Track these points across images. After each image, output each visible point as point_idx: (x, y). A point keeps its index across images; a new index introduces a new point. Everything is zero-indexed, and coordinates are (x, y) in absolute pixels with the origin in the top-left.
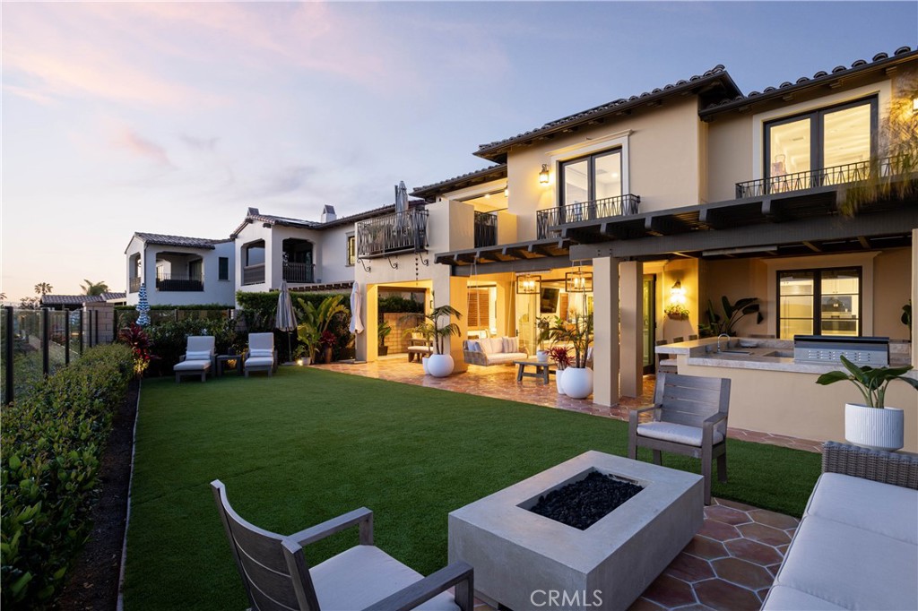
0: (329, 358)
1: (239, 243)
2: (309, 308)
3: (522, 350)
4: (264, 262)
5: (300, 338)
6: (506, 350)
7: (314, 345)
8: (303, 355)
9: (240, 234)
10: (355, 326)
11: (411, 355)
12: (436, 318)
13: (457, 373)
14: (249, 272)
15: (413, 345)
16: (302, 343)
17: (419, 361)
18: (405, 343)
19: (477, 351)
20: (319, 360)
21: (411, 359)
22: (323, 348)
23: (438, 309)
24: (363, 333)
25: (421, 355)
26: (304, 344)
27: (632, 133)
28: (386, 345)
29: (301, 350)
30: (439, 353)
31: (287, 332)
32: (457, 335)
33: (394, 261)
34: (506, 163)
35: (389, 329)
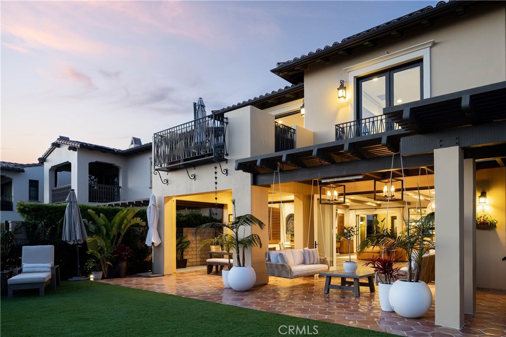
0: (123, 272)
1: (47, 166)
2: (102, 219)
3: (323, 262)
4: (71, 183)
5: (90, 251)
6: (308, 262)
7: (107, 259)
8: (95, 270)
9: (48, 158)
10: (152, 238)
11: (210, 266)
12: (237, 228)
13: (258, 286)
14: (56, 193)
15: (211, 258)
16: (92, 256)
17: (218, 273)
18: (204, 256)
19: (280, 263)
20: (113, 273)
21: (210, 271)
22: (116, 261)
23: (239, 218)
24: (160, 246)
25: (219, 267)
26: (95, 258)
27: (434, 44)
28: (185, 257)
29: (91, 264)
30: (240, 265)
31: (74, 245)
32: (259, 246)
33: (192, 172)
34: (303, 81)
35: (188, 243)
